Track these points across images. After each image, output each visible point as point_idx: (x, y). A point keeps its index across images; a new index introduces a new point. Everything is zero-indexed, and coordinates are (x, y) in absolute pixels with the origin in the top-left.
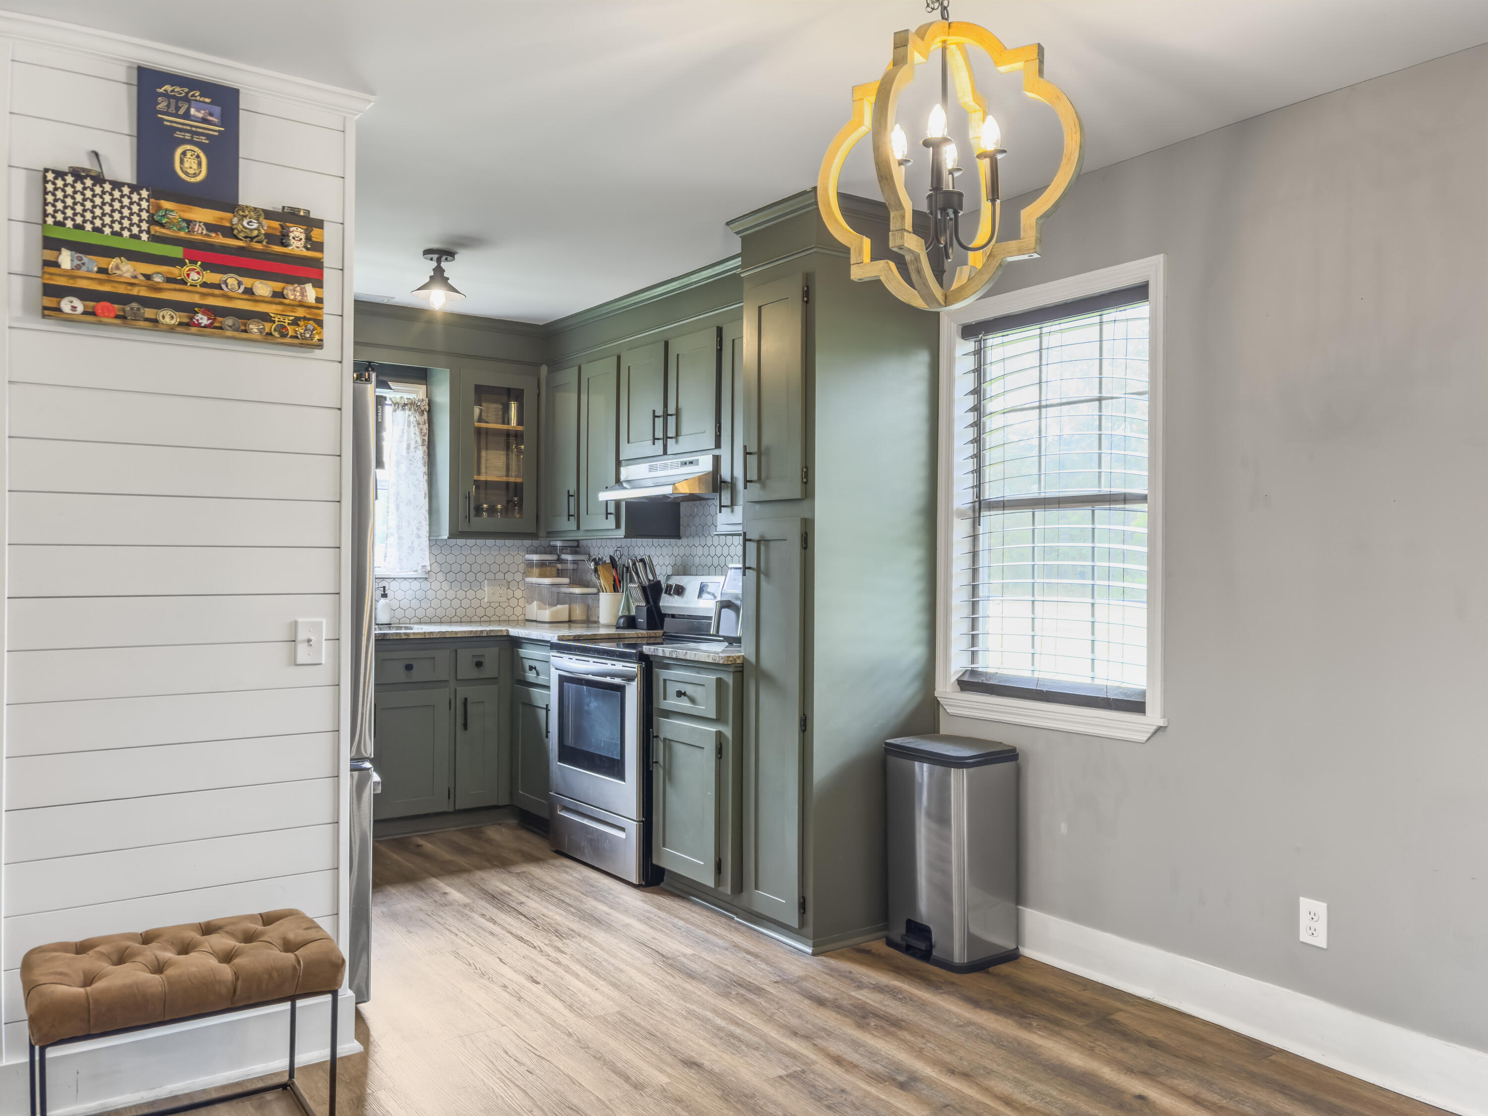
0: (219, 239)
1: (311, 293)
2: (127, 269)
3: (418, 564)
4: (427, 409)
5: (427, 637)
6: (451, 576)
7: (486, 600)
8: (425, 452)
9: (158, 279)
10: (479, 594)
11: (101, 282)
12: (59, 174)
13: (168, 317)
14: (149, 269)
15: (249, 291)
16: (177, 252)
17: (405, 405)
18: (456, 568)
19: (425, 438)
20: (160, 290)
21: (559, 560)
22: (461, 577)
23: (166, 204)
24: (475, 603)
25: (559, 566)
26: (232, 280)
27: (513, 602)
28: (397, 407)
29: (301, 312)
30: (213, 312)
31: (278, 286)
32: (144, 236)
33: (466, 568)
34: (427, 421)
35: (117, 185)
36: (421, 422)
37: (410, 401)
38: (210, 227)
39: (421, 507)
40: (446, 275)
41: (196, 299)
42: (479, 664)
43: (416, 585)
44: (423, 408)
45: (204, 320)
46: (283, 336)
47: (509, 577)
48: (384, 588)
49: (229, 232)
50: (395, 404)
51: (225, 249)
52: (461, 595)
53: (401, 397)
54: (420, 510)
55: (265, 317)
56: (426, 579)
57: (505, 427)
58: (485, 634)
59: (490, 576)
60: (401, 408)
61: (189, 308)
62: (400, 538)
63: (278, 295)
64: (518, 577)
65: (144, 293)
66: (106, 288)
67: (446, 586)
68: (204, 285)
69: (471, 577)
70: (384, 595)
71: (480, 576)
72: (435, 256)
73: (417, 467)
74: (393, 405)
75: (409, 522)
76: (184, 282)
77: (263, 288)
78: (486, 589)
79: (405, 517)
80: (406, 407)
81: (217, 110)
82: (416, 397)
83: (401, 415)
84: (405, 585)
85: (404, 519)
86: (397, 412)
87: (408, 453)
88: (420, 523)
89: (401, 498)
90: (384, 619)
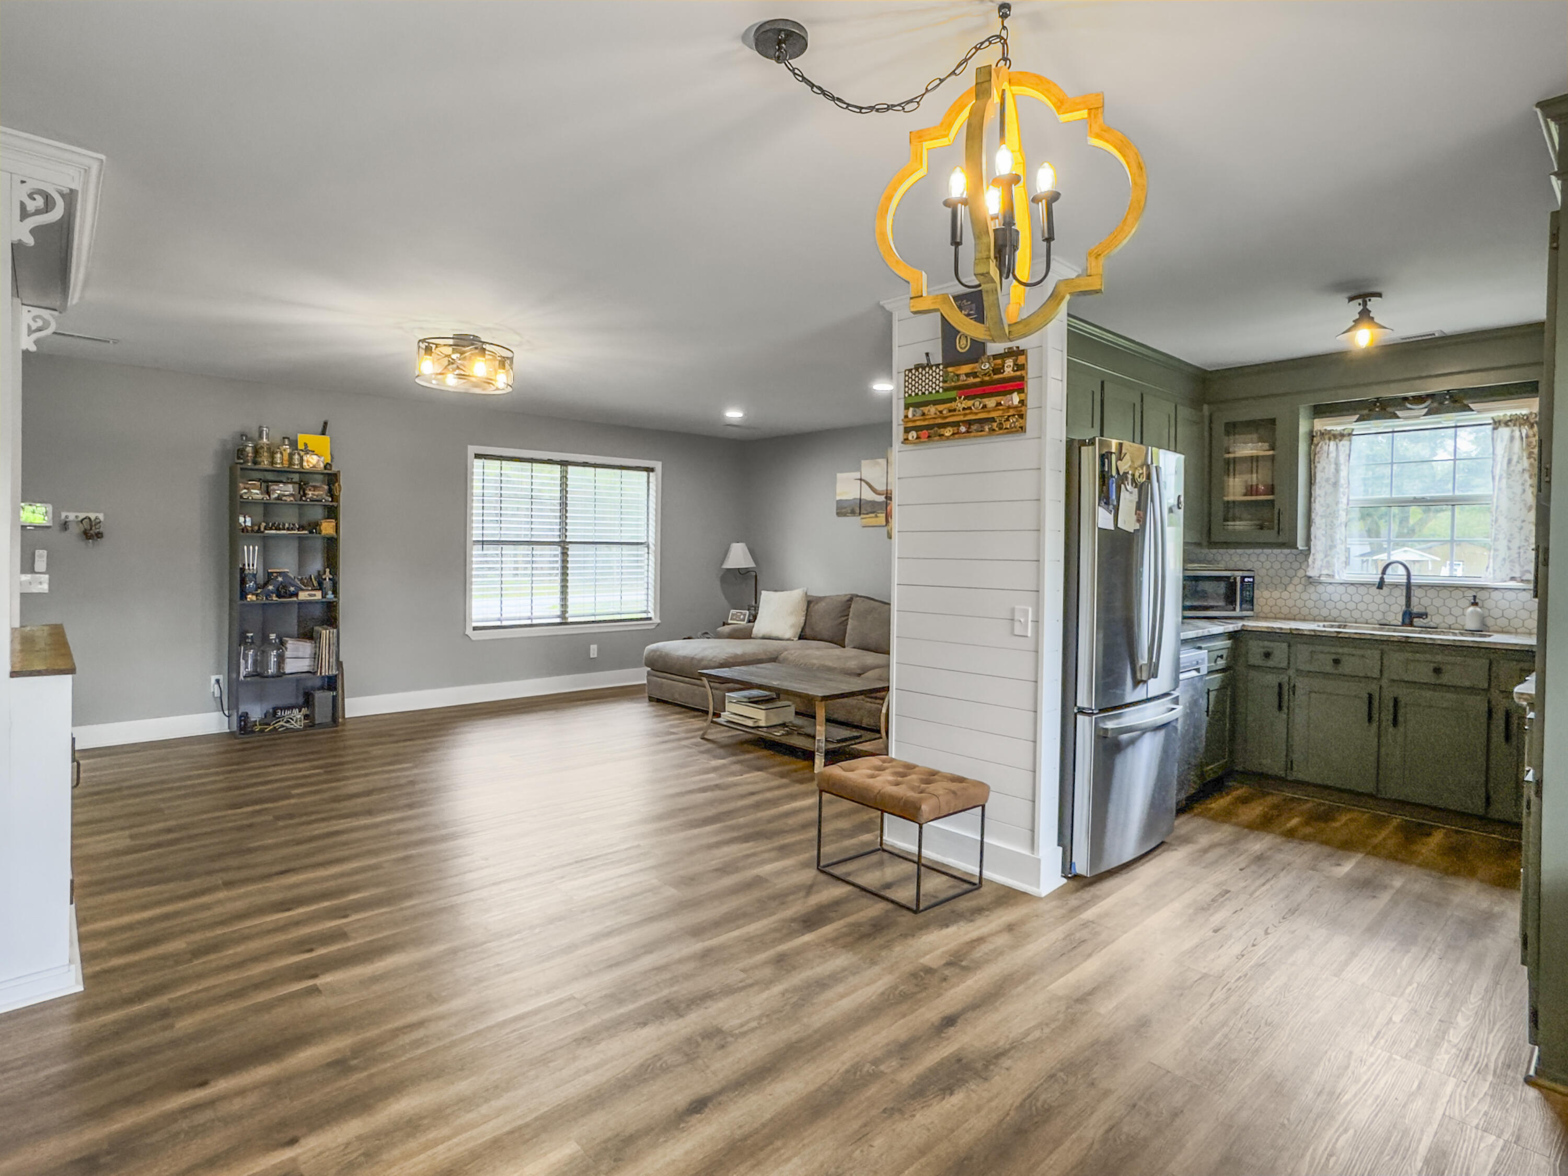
0: (972, 380)
1: (1016, 398)
2: (932, 410)
4: (1539, 421)
9: (945, 412)
11: (925, 420)
12: (910, 370)
13: (948, 432)
14: (940, 407)
15: (985, 406)
16: (953, 394)
17: (1510, 421)
20: (946, 418)
23: (950, 369)
26: (977, 403)
28: (1498, 425)
29: (1011, 412)
30: (969, 423)
31: (998, 398)
32: (941, 390)
34: (1539, 433)
35: (937, 366)
36: (1531, 435)
37: (1516, 417)
38: (967, 375)
40: (1371, 315)
41: (961, 418)
43: (1522, 596)
44: (1532, 421)
45: (963, 429)
46: (1001, 429)
48: (1475, 597)
49: (974, 375)
50: (1496, 423)
51: (974, 385)
53: (1505, 414)
55: (993, 420)
60: (1503, 425)
61: (956, 424)
63: (999, 404)
65: (940, 421)
66: (926, 423)
68: (964, 409)
70: (1475, 604)
72: (1360, 301)
74: (1493, 424)
76: (955, 410)
77: (991, 402)
79: (1503, 530)
80: (1510, 423)
81: (974, 306)
82: (1525, 412)
83: (1504, 432)
84: (1510, 595)
85: (1502, 532)
86: (1499, 430)
87: (1508, 467)
88: (1512, 535)
89: (1501, 511)
90: (1471, 625)
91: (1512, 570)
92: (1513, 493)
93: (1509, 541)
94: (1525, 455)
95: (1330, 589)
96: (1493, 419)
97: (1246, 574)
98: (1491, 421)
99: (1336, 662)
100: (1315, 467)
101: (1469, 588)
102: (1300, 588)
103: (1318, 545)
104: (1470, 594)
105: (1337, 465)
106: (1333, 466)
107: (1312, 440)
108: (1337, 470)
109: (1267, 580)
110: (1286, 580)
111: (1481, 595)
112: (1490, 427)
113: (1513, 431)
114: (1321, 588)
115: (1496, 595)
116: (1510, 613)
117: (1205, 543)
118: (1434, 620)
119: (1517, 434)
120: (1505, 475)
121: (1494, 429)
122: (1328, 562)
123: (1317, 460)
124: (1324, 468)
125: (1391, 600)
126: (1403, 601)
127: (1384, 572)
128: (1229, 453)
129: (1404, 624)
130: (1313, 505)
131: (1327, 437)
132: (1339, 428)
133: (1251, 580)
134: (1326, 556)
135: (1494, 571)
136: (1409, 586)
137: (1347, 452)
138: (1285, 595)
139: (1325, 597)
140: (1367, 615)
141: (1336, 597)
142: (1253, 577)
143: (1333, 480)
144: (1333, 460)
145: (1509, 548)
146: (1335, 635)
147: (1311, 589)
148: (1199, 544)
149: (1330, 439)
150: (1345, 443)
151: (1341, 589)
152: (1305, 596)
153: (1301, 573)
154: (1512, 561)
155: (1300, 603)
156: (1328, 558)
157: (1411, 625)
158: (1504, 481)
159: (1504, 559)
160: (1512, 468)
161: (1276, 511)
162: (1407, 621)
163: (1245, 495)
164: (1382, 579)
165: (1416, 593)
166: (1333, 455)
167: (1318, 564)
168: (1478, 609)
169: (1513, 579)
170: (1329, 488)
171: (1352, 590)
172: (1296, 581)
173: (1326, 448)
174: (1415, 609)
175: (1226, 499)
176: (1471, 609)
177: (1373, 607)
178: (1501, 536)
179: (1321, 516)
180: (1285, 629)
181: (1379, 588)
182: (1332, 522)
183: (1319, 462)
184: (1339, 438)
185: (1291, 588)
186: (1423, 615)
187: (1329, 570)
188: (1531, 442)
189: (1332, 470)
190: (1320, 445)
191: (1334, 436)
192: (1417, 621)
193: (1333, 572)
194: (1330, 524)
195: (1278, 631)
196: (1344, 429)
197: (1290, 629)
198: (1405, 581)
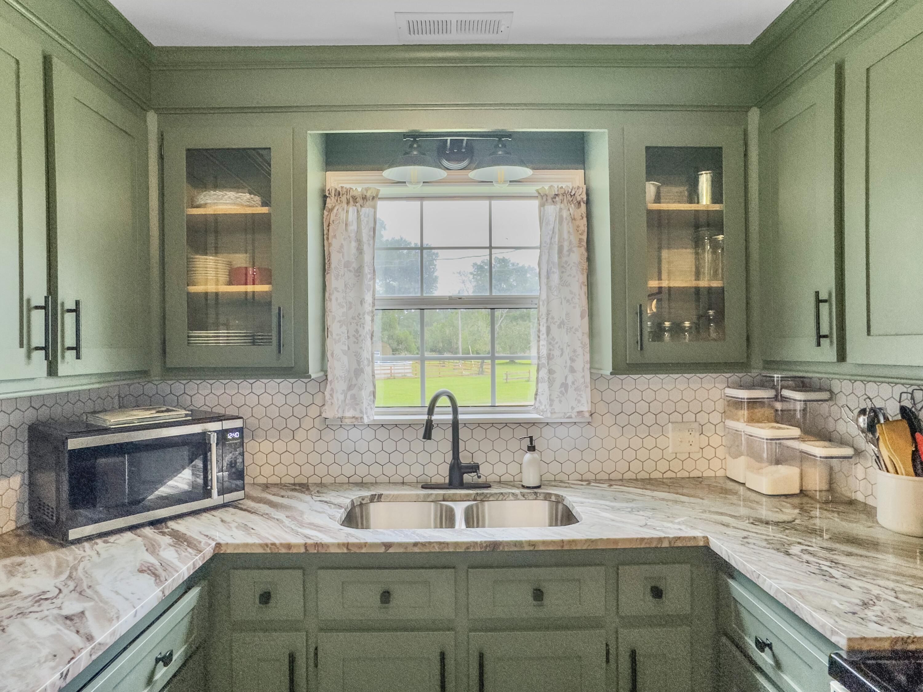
3: (573, 408)
4: (585, 199)
5: (566, 548)
6: (623, 419)
8: (582, 254)
10: (661, 441)
17: (557, 195)
18: (629, 408)
19: (581, 237)
21: (778, 398)
22: (636, 419)
24: (656, 454)
25: (779, 406)
27: (709, 453)
28: (545, 199)
33: (643, 407)
34: (585, 215)
36: (578, 217)
37: (563, 191)
39: (577, 330)
42: (657, 593)
43: (575, 431)
44: (579, 199)
47: (703, 418)
48: (531, 438)
50: (542, 197)
52: (636, 443)
53: (551, 187)
54: (574, 333)
56: (589, 423)
57: (693, 207)
58: (666, 544)
59: (676, 417)
60: (550, 200)
62: (551, 372)
64: (716, 418)
67: (615, 431)
69: (649, 419)
70: (532, 448)
71: (663, 419)
73: (570, 275)
74: (539, 197)
75: (562, 350)
78: (670, 435)
79: (557, 343)
80: (557, 199)
82: (567, 185)
83: (551, 210)
85: (557, 346)
86: (546, 207)
87: (560, 257)
88: (575, 351)
89: (553, 318)
90: (531, 479)
93: (572, 360)
94: (575, 242)
95: (355, 434)
96: (537, 191)
97: (228, 425)
98: (537, 195)
99: (385, 598)
100: (330, 245)
101: (519, 424)
102: (314, 434)
103: (339, 368)
104: (527, 432)
105: (359, 241)
106: (354, 244)
107: (325, 203)
108: (360, 250)
109: (266, 424)
110: (293, 423)
111: (534, 432)
112: (537, 202)
113: (560, 209)
114: (342, 434)
115: (548, 432)
116: (562, 456)
117: (156, 369)
118: (485, 474)
119: (565, 214)
120: (556, 270)
121: (542, 205)
122: (354, 397)
123: (331, 234)
124: (342, 246)
127: (432, 408)
128: (198, 207)
129: (451, 485)
130: (328, 304)
131: (344, 199)
132: (358, 189)
133: (236, 435)
134: (350, 388)
135: (551, 400)
136: (455, 425)
137: (372, 225)
138: (294, 446)
139: (348, 447)
140: (403, 470)
141: (362, 447)
142: (240, 430)
143: (355, 265)
144: (353, 235)
145: (572, 370)
146: (382, 550)
147: (328, 435)
148: (144, 373)
149: (348, 202)
150: (368, 209)
151: (368, 434)
152: (321, 446)
153: (314, 411)
155: (314, 459)
156: (353, 391)
157: (462, 485)
158: (555, 277)
159: (565, 386)
160: (564, 259)
161: (275, 311)
162: (456, 480)
163: (230, 283)
164: (430, 417)
165: (463, 434)
166: (353, 227)
167: (339, 397)
168: (535, 455)
170: (348, 278)
171: (382, 434)
172: (307, 423)
173: (343, 215)
174: (465, 459)
175: (193, 289)
176: (530, 456)
178: (557, 353)
179: (339, 321)
180: (298, 546)
181: (427, 435)
182: (357, 331)
183: (335, 236)
184: (361, 202)
185: (301, 435)
186: (474, 468)
187: (355, 410)
188: (578, 227)
189: (354, 251)
190: (335, 211)
191: (355, 199)
192: (468, 478)
193: (361, 412)
194: (354, 336)
195: (283, 551)
196: (367, 190)
197: (306, 545)
198: (450, 417)
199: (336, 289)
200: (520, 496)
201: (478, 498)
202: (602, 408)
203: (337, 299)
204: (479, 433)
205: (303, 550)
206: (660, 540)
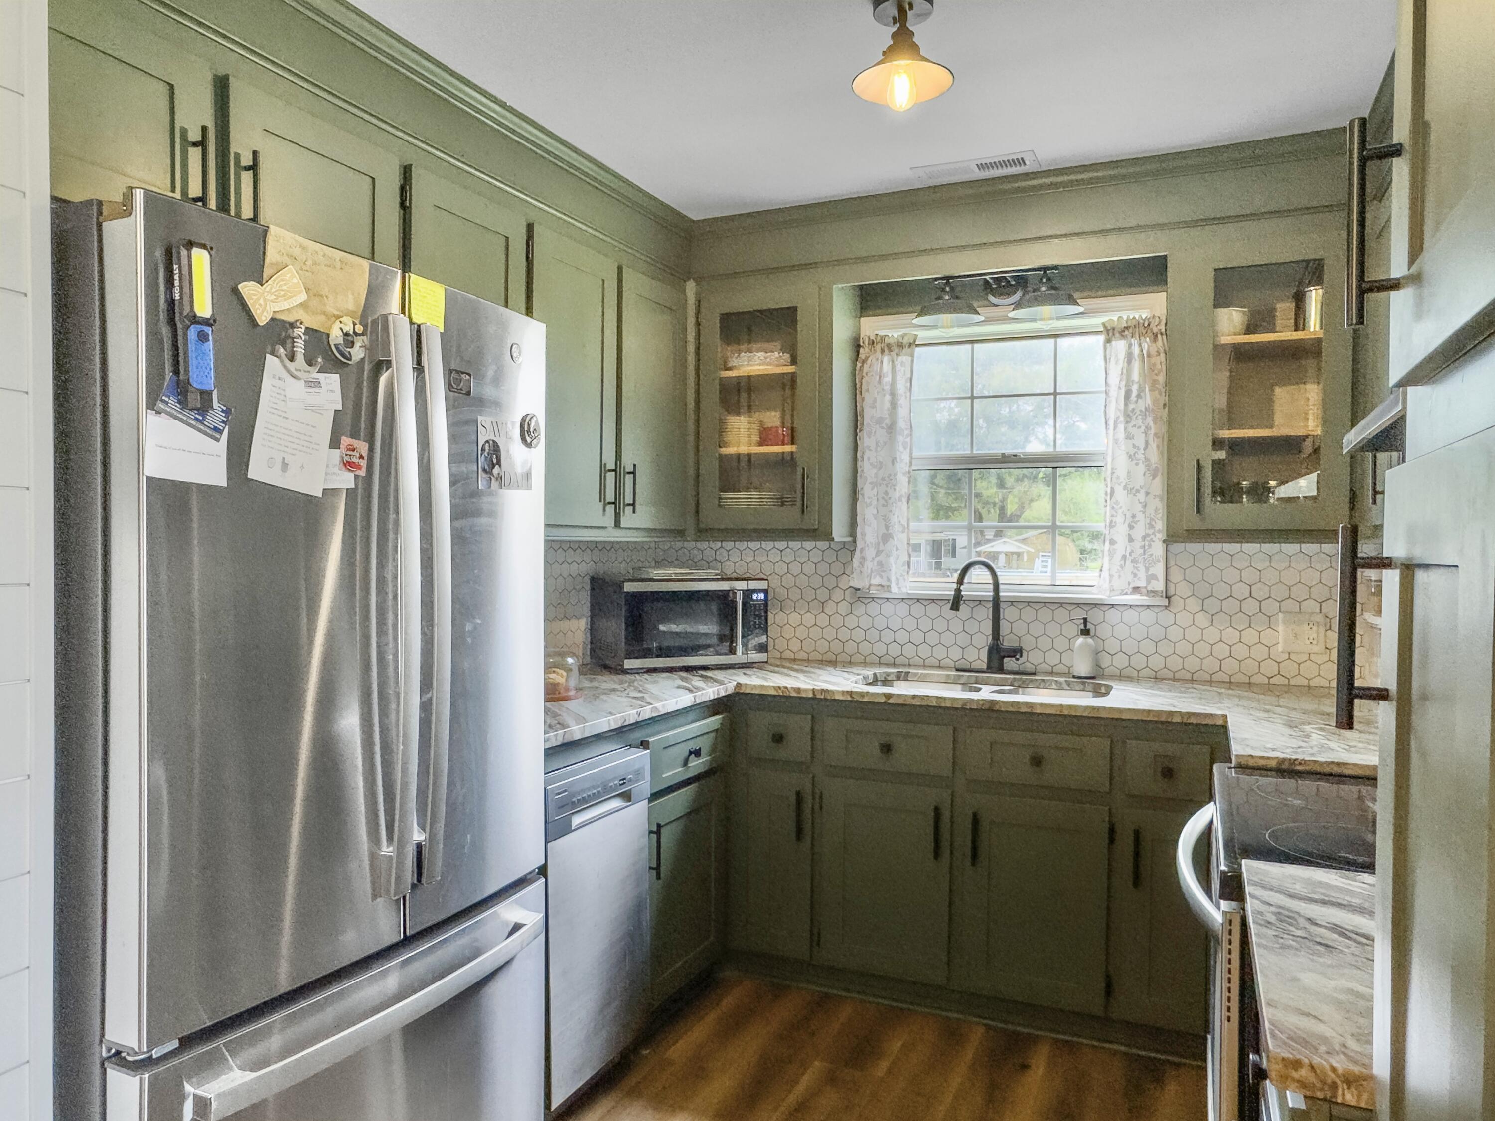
4: (1163, 330)
6: (1212, 605)
7: (1280, 648)
10: (1268, 636)
17: (1127, 328)
18: (1221, 591)
19: (1156, 377)
22: (1231, 606)
24: (1259, 652)
28: (1111, 334)
33: (1241, 591)
36: (1153, 352)
37: (1134, 323)
39: (1138, 491)
42: (1168, 774)
43: (1148, 616)
48: (1085, 620)
50: (1108, 331)
52: (1231, 635)
53: (1121, 318)
54: (1134, 495)
56: (1166, 607)
57: (1297, 335)
59: (1288, 605)
60: (1117, 335)
67: (1202, 620)
69: (1251, 606)
70: (1086, 632)
71: (1270, 607)
73: (1135, 426)
74: (1105, 333)
78: (1281, 628)
79: (1121, 507)
80: (1127, 332)
83: (1120, 346)
84: (1131, 616)
85: (1120, 511)
86: (1113, 343)
87: (1126, 404)
88: (1134, 516)
89: (1118, 478)
90: (1083, 668)
91: (1135, 575)
92: (1134, 446)
93: (1131, 527)
94: (1148, 384)
95: (888, 608)
96: (1104, 325)
97: (753, 585)
98: (1102, 329)
99: (887, 749)
100: (863, 399)
101: (1078, 605)
102: (843, 608)
103: (868, 533)
104: (1079, 614)
105: (893, 394)
106: (888, 397)
107: (858, 352)
108: (894, 405)
109: (795, 595)
110: (822, 594)
111: (1095, 616)
112: (1101, 338)
113: (1130, 345)
114: (873, 608)
115: (1113, 616)
116: (1130, 646)
117: (690, 529)
118: (1030, 660)
119: (1136, 350)
120: (1122, 419)
121: (1108, 341)
122: (880, 564)
123: (864, 387)
124: (875, 400)
125: (972, 627)
126: (987, 627)
127: (960, 582)
128: (730, 369)
129: (988, 669)
130: (859, 463)
131: (878, 347)
132: (895, 334)
133: (762, 596)
134: (878, 553)
135: (1111, 576)
136: (996, 602)
137: (909, 375)
138: (823, 620)
139: (880, 623)
140: (940, 653)
141: (895, 624)
142: (766, 592)
143: (887, 421)
144: (887, 388)
145: (1131, 539)
147: (860, 609)
148: (680, 533)
149: (883, 351)
150: (904, 358)
151: (903, 609)
152: (851, 621)
153: (844, 583)
154: (1134, 561)
155: (844, 634)
156: (881, 557)
157: (1001, 670)
158: (1121, 427)
159: (1124, 557)
160: (1131, 406)
161: (799, 471)
162: (995, 664)
163: (761, 444)
164: (958, 591)
165: (1007, 613)
166: (887, 379)
167: (869, 565)
168: (1090, 640)
169: (1136, 590)
170: (881, 435)
171: (918, 609)
172: (838, 595)
173: (877, 367)
174: (1008, 642)
175: (725, 451)
176: (1081, 640)
177: (948, 638)
178: (1119, 519)
179: (871, 483)
180: (806, 690)
181: (955, 606)
182: (886, 493)
183: (867, 390)
184: (896, 350)
185: (830, 608)
186: (1016, 652)
187: (881, 577)
188: (1154, 365)
189: (887, 405)
190: (869, 361)
191: (889, 346)
192: (1009, 663)
193: (889, 580)
194: (883, 498)
195: (794, 694)
196: (903, 337)
197: (813, 690)
198: (992, 594)
199: (868, 447)
200: (1065, 686)
201: (1016, 684)
202: (1182, 589)
203: (869, 459)
204: (1028, 614)
205: (811, 695)
206: (1171, 714)
